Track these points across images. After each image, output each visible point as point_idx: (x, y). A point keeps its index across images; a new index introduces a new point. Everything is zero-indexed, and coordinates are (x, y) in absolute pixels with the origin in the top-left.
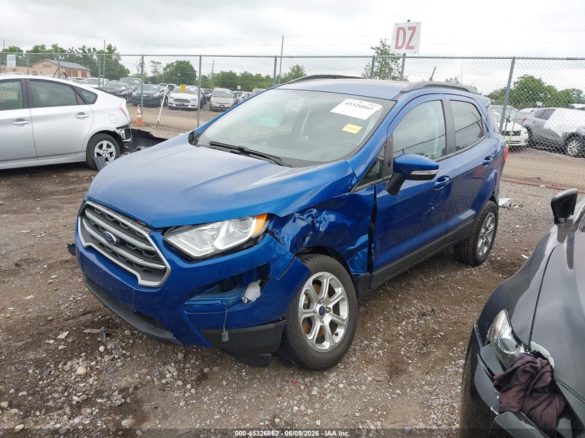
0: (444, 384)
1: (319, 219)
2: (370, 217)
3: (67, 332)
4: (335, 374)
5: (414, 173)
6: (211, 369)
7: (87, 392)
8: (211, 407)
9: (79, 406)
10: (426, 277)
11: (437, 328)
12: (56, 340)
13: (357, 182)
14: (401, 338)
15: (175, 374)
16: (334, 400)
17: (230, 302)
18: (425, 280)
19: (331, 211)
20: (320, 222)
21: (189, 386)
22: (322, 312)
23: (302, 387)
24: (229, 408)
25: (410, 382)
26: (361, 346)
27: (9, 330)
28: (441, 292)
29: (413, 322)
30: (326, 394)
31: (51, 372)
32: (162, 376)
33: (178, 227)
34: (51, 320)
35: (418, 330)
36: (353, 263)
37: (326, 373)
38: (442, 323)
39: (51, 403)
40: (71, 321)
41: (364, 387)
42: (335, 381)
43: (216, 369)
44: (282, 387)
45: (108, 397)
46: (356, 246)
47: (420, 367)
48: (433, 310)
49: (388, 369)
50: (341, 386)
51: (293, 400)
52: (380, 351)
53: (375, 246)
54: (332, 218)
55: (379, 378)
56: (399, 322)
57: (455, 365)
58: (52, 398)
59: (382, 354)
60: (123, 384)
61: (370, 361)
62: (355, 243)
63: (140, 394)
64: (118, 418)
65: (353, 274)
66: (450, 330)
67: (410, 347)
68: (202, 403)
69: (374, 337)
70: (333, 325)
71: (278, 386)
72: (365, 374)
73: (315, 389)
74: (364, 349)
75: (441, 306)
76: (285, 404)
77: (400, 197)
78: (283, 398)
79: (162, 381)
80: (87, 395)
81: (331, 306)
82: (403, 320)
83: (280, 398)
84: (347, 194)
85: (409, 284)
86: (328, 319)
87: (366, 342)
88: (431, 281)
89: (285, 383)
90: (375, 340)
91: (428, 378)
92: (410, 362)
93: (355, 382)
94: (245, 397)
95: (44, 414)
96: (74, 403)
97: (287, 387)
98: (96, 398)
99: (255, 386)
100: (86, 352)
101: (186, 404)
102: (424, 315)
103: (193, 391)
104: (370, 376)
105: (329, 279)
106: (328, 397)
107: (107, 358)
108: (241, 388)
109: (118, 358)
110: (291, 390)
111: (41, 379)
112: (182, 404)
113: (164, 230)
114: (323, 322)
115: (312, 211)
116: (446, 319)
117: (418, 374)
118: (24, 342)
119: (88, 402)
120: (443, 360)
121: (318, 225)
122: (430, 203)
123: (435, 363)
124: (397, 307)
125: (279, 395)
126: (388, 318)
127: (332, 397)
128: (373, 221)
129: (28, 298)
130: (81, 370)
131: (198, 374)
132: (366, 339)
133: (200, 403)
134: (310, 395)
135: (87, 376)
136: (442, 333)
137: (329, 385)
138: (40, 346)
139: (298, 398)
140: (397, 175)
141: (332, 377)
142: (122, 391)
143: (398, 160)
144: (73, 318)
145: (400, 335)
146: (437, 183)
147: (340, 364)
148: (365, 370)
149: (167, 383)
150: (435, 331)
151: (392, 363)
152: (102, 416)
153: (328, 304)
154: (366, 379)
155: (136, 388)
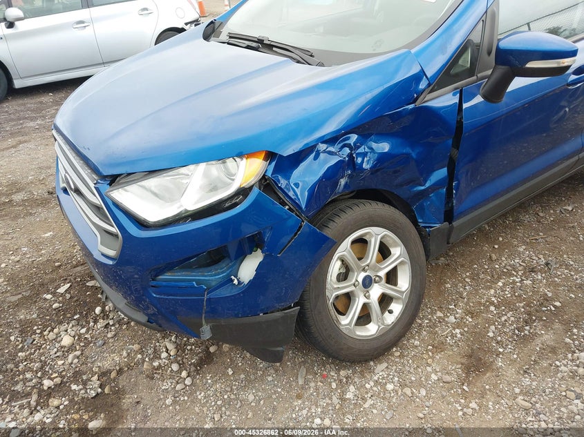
0: (551, 393)
1: (361, 150)
2: (450, 142)
3: (69, 285)
4: (385, 365)
5: (531, 65)
6: (219, 347)
7: (64, 373)
8: (205, 409)
9: (50, 393)
10: (544, 208)
11: (550, 294)
12: (54, 294)
13: (429, 85)
14: (492, 308)
15: (172, 353)
16: (375, 411)
17: (214, 284)
18: (541, 214)
19: (382, 135)
20: (364, 155)
21: (184, 374)
22: (367, 283)
23: (334, 385)
24: (228, 413)
25: (495, 386)
26: (430, 320)
27: (12, 279)
28: (563, 233)
29: (514, 282)
30: (364, 399)
31: (34, 340)
32: (157, 355)
33: (129, 174)
34: (59, 266)
35: (520, 296)
36: (422, 208)
37: (372, 363)
38: (558, 285)
39: (19, 387)
40: (79, 269)
41: (423, 392)
42: (383, 378)
43: (226, 347)
44: (307, 382)
45: (85, 383)
46: (428, 185)
47: (515, 360)
48: (547, 264)
49: (464, 360)
50: (390, 387)
51: (317, 406)
52: (458, 331)
53: (458, 185)
54: (384, 147)
55: (447, 378)
56: (494, 281)
57: (572, 360)
58: (22, 380)
59: (459, 336)
60: (107, 365)
61: (439, 347)
62: (425, 181)
63: (123, 381)
64: (86, 417)
65: (422, 225)
66: (571, 298)
67: (504, 325)
68: (194, 401)
69: (453, 307)
70: (385, 301)
71: (301, 382)
72: (429, 369)
73: (352, 388)
74: (435, 326)
75: (562, 256)
76: (305, 412)
77: (505, 104)
78: (304, 402)
79: (154, 364)
80: (63, 377)
81: (382, 273)
82: (499, 278)
83: (300, 401)
84: (411, 106)
85: (517, 221)
86: (376, 291)
87: (439, 314)
88: (550, 216)
89: (311, 377)
90: (452, 312)
91: (527, 381)
92: (501, 350)
93: (411, 382)
94: (251, 397)
95: (7, 403)
96: (45, 388)
97: (312, 384)
98: (71, 382)
99: (270, 379)
100: (81, 313)
101: (174, 402)
102: (533, 270)
103: (188, 381)
104: (436, 372)
105: (379, 237)
106: (366, 405)
107: (101, 323)
108: (250, 381)
109: (113, 325)
110: (317, 389)
111: (22, 350)
112: (169, 401)
113: (113, 180)
114: (368, 297)
115: (349, 138)
116: (567, 279)
117: (511, 373)
118: (20, 296)
119: (60, 389)
120: (553, 350)
121: (359, 160)
122: (563, 103)
123: (541, 355)
124: (494, 257)
125: (299, 397)
126: (478, 275)
127: (373, 406)
128: (456, 145)
129: (46, 235)
130: (67, 341)
131: (201, 355)
132: (440, 308)
133: (192, 402)
134: (342, 399)
135: (71, 348)
136: (558, 304)
137: (372, 384)
138: (36, 302)
139: (323, 403)
140: (502, 69)
141: (380, 369)
142: (104, 374)
143: (504, 44)
144: (82, 265)
145: (492, 303)
146: (573, 77)
147: (394, 349)
148: (430, 361)
149: (160, 367)
150: (546, 299)
151: (472, 349)
152: (68, 413)
153: (378, 271)
154: (428, 377)
155: (120, 372)
